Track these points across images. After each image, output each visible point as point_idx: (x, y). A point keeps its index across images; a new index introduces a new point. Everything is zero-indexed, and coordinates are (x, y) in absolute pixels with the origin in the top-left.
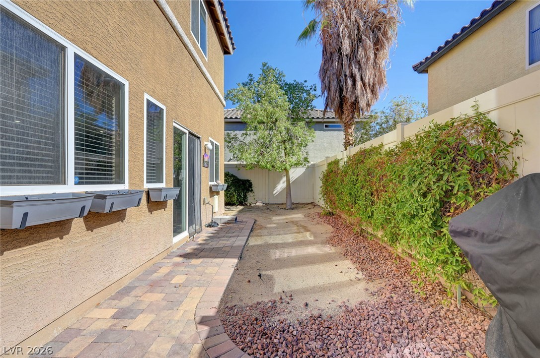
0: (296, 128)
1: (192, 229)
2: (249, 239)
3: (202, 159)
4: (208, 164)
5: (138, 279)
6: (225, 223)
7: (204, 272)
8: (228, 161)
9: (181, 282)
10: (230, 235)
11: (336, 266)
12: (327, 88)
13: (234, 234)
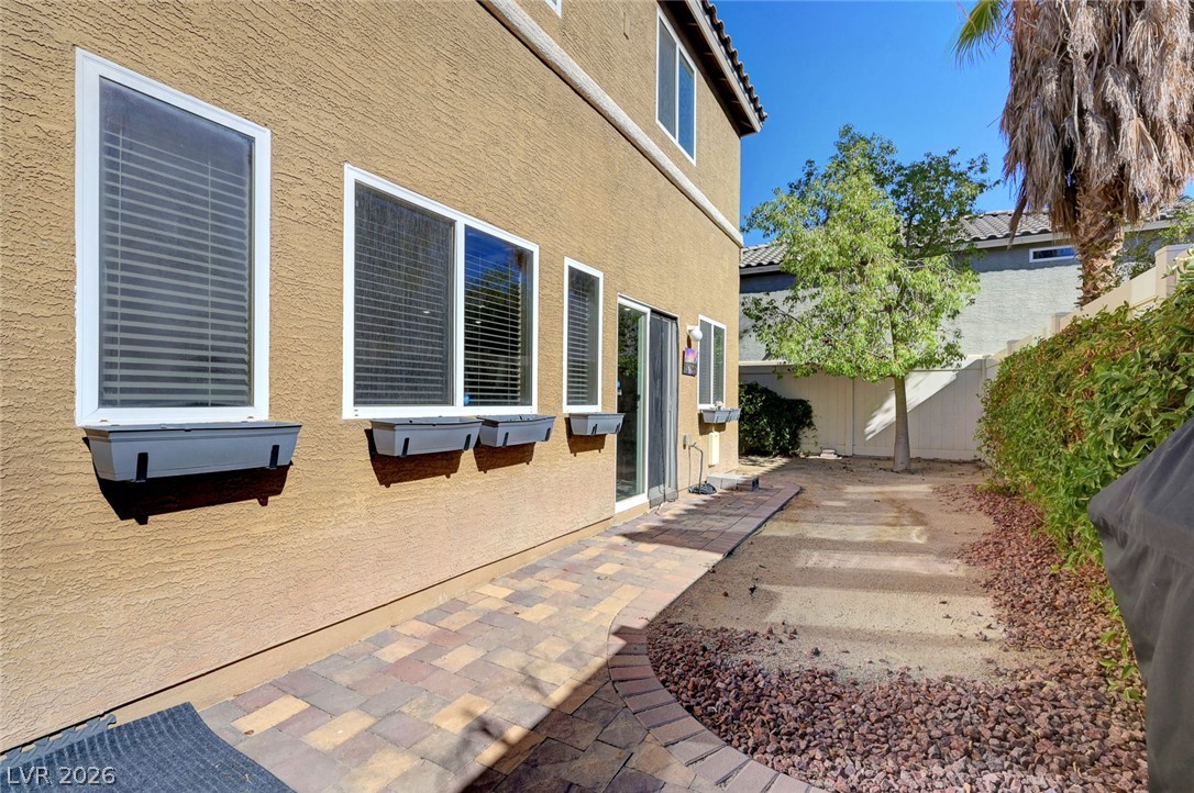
0: (920, 273)
1: (657, 492)
2: (768, 523)
3: (681, 358)
4: (694, 369)
5: (551, 558)
6: (731, 489)
7: (652, 566)
8: (764, 359)
9: (610, 573)
10: (731, 511)
11: (944, 603)
12: (1021, 155)
13: (739, 512)
